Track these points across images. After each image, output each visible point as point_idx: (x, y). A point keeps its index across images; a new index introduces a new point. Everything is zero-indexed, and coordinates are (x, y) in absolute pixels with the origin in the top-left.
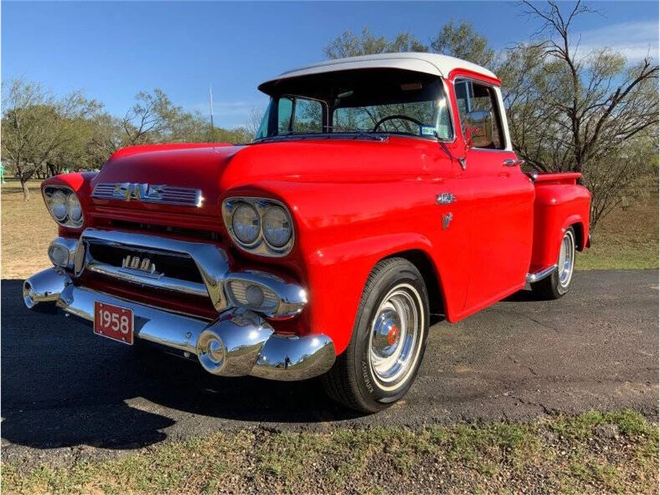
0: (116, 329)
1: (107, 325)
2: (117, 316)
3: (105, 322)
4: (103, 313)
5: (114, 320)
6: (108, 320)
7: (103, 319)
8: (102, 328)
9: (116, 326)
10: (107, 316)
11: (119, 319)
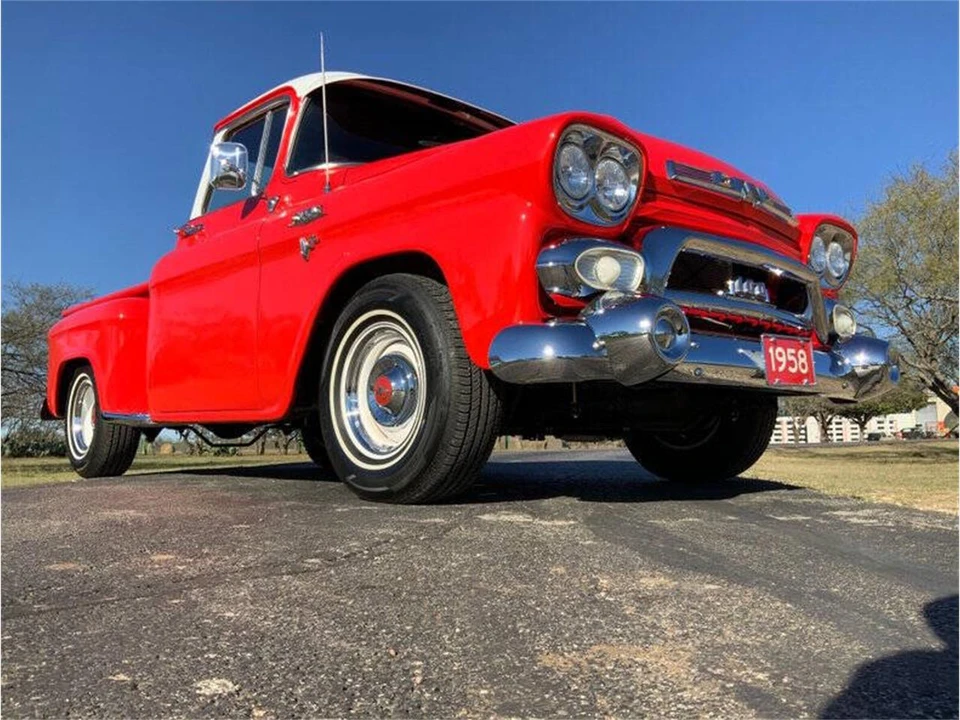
0: (793, 370)
1: (781, 369)
2: (793, 351)
3: (779, 364)
4: (774, 352)
5: (791, 358)
6: (783, 359)
7: (776, 360)
8: (777, 374)
9: (793, 366)
10: (780, 355)
11: (795, 355)
